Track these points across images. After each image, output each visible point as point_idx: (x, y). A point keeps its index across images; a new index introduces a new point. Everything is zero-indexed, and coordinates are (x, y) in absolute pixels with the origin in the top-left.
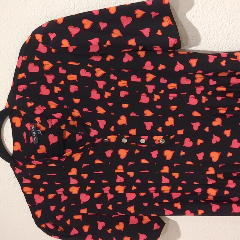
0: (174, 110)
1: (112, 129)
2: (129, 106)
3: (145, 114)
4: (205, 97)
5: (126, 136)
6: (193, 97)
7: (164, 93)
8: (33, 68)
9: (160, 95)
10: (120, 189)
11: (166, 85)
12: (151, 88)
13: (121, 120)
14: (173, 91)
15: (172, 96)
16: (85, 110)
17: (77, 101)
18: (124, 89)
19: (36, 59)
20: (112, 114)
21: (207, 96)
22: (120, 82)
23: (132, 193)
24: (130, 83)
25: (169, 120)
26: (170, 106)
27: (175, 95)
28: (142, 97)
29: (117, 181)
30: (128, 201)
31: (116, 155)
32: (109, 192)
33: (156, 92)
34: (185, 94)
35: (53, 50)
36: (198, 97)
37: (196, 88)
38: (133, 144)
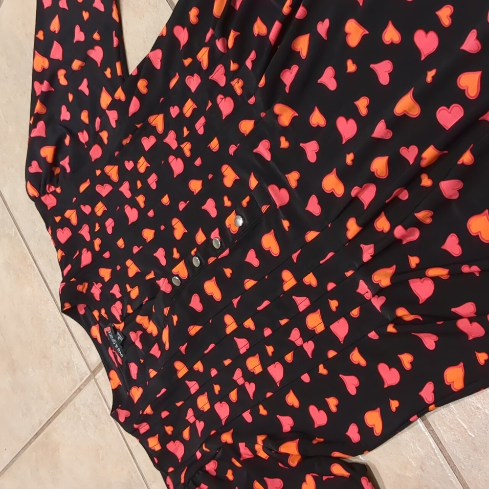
0: (218, 147)
1: (176, 254)
2: (169, 197)
3: (193, 192)
4: (236, 80)
5: (193, 252)
6: (222, 99)
7: (189, 132)
9: (187, 139)
10: (254, 365)
11: (181, 115)
12: (172, 140)
13: (176, 229)
14: (195, 116)
15: (200, 127)
16: (135, 250)
17: (121, 243)
18: (148, 173)
19: (58, 219)
20: (162, 228)
21: (236, 75)
22: (139, 166)
23: (275, 365)
24: (147, 156)
25: (225, 174)
26: (208, 147)
27: (202, 120)
28: (172, 165)
29: (241, 352)
30: (278, 385)
32: (245, 380)
33: (180, 139)
34: (210, 104)
35: (58, 190)
36: (228, 91)
37: (212, 79)
38: (211, 260)
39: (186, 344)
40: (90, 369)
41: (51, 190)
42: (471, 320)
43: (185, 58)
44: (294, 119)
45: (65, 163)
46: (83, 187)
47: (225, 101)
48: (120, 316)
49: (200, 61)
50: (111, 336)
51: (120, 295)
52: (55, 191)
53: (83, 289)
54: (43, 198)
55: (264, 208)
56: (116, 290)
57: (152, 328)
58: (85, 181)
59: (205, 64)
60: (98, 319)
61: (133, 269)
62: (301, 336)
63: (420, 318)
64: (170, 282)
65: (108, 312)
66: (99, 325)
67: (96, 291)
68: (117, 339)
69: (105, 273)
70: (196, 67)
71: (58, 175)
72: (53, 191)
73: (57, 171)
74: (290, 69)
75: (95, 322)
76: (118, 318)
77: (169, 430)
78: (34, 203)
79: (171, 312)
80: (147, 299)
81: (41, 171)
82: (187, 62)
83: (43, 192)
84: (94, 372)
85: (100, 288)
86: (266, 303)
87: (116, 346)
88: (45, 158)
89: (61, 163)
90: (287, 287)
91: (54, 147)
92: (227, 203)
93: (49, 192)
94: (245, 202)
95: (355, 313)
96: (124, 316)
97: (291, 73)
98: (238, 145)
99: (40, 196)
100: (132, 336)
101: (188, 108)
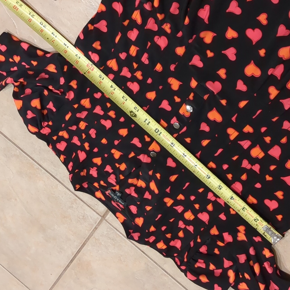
0: (161, 68)
1: (147, 139)
3: (151, 100)
6: (158, 38)
7: (137, 65)
8: (62, 146)
9: (138, 69)
12: (126, 73)
14: (139, 54)
15: (145, 59)
16: (116, 142)
17: (104, 141)
19: (55, 138)
20: (133, 126)
23: (235, 184)
25: (171, 83)
26: (154, 70)
27: (146, 55)
28: (130, 87)
34: (149, 44)
35: (50, 123)
36: (161, 32)
37: (147, 28)
39: (170, 187)
40: (100, 216)
43: (124, 21)
44: (214, 38)
45: (51, 106)
46: (68, 117)
47: (161, 39)
48: (116, 182)
49: (135, 19)
50: (112, 195)
51: (112, 171)
52: (48, 124)
53: (84, 174)
54: (41, 131)
55: (206, 97)
56: (108, 169)
57: (141, 183)
58: (68, 113)
59: (139, 21)
60: (98, 187)
61: (117, 154)
62: (249, 163)
64: (149, 156)
65: (106, 182)
66: (101, 191)
67: (94, 172)
68: (117, 196)
69: (98, 161)
70: (133, 24)
71: (47, 114)
72: (47, 125)
73: (45, 112)
74: (203, 8)
75: (97, 190)
76: (115, 184)
77: (169, 236)
78: (35, 135)
79: (155, 173)
80: (134, 169)
81: (35, 116)
82: (126, 23)
83: (40, 127)
84: (103, 217)
85: (96, 170)
86: (220, 151)
87: (118, 200)
88: (36, 107)
89: (47, 107)
90: (232, 138)
91: (39, 99)
92: (177, 100)
93: (44, 126)
94: (191, 97)
95: (284, 140)
96: (119, 182)
97: (205, 11)
98: (177, 63)
99: (39, 130)
100: (127, 191)
101: (133, 50)
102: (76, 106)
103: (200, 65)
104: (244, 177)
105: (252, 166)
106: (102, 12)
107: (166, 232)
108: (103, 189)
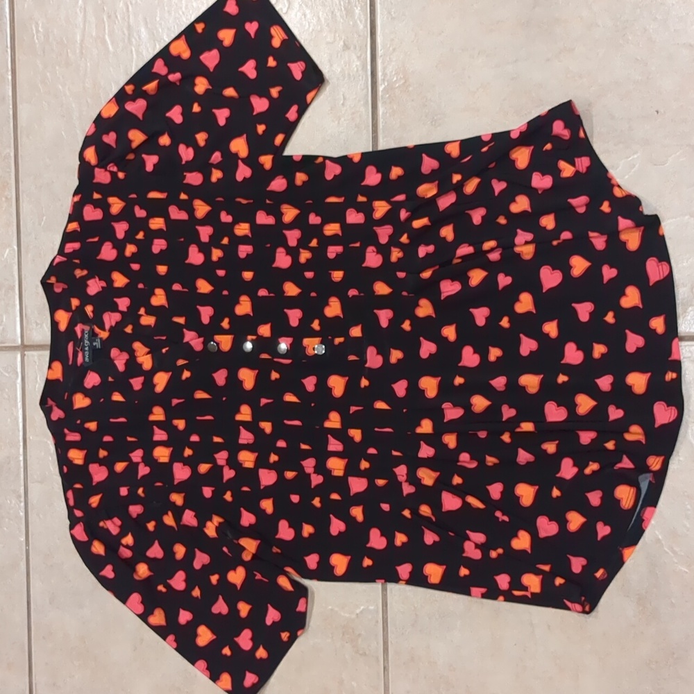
0: (339, 279)
1: (225, 324)
2: (254, 276)
3: (285, 292)
4: (398, 250)
5: (250, 337)
6: (374, 252)
7: (317, 246)
8: (92, 214)
9: (311, 249)
10: (247, 459)
11: (319, 228)
12: (293, 236)
13: (241, 305)
14: (334, 240)
15: (333, 251)
16: (177, 287)
17: (162, 269)
18: (244, 240)
19: (96, 196)
20: (225, 293)
21: (401, 246)
22: (237, 227)
23: (269, 471)
24: (254, 227)
25: (331, 303)
26: (329, 272)
27: (339, 249)
28: (277, 255)
29: (241, 441)
30: (262, 487)
31: (233, 381)
32: (227, 464)
33: (303, 243)
34: (358, 245)
35: (121, 175)
36: (384, 251)
37: (376, 230)
38: (264, 356)
39: (183, 400)
41: (111, 169)
42: (477, 546)
43: (362, 195)
44: (428, 317)
45: (151, 159)
47: (375, 255)
48: (111, 327)
49: (375, 208)
51: (125, 310)
52: (116, 173)
53: (78, 274)
54: (97, 170)
55: (352, 358)
56: (123, 303)
57: (146, 361)
58: (162, 192)
59: (378, 214)
60: (74, 308)
61: (159, 300)
62: (314, 467)
63: (434, 519)
64: (205, 343)
65: (98, 314)
67: (94, 287)
68: (91, 343)
69: (120, 280)
70: (367, 209)
71: (130, 161)
72: (113, 172)
73: (131, 157)
75: (68, 309)
76: (107, 327)
77: (103, 453)
78: (79, 163)
79: (186, 367)
80: (164, 338)
81: (114, 146)
83: (102, 163)
84: (24, 347)
85: (102, 287)
86: (296, 423)
87: (87, 349)
88: (130, 141)
89: (144, 156)
90: (328, 425)
92: (316, 326)
93: (108, 169)
94: (338, 340)
95: (381, 482)
96: (116, 330)
97: (451, 285)
98: (362, 294)
99: (97, 166)
100: (114, 352)
101: (332, 229)
102: (183, 196)
103: (384, 323)
104: (290, 475)
105: (314, 473)
106: (351, 159)
107: (105, 446)
108: (78, 316)
